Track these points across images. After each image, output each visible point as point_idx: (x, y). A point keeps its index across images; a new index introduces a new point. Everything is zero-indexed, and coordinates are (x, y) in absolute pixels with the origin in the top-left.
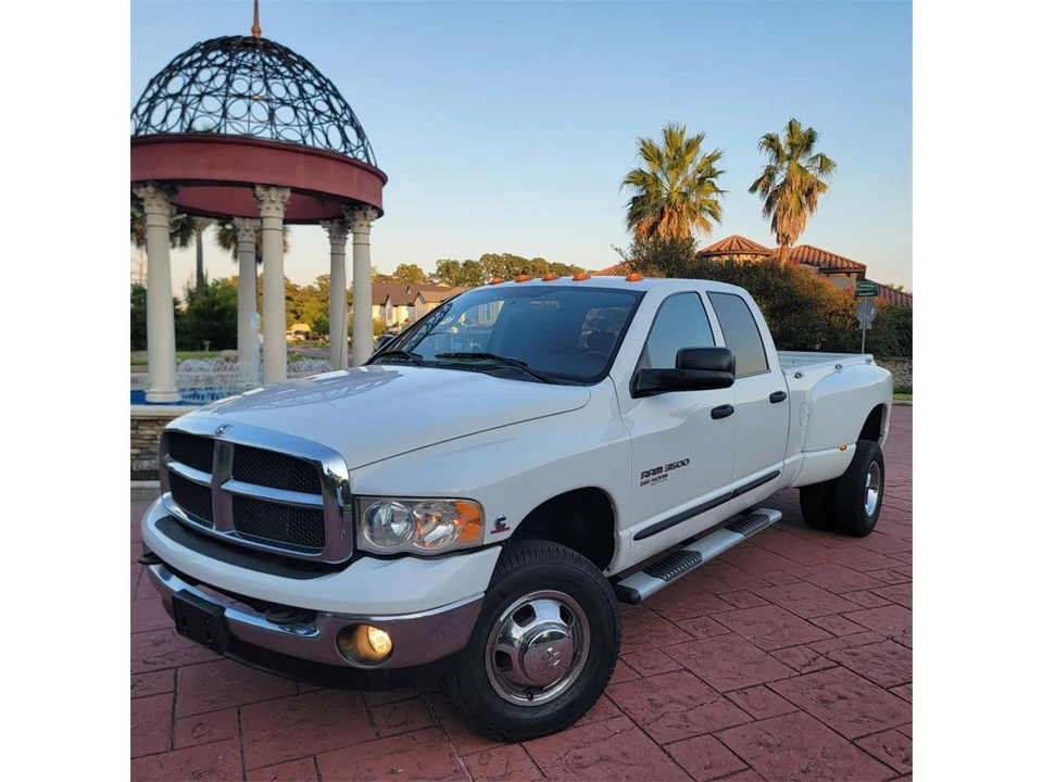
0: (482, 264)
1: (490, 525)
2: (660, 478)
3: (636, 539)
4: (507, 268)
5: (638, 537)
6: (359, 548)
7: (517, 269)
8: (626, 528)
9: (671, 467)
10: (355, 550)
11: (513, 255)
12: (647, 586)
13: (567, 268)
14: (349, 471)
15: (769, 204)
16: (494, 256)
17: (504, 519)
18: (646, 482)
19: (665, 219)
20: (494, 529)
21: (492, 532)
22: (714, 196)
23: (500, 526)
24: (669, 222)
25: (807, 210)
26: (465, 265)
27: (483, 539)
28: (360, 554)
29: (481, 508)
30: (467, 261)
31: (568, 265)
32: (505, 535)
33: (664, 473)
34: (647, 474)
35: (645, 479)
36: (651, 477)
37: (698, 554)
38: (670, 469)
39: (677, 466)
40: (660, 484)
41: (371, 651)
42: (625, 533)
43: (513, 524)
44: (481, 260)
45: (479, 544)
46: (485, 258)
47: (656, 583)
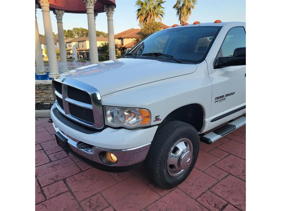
0: (73, 31)
1: (153, 118)
2: (222, 99)
3: (211, 121)
4: (82, 32)
5: (212, 121)
6: (106, 124)
7: (84, 32)
8: (208, 118)
9: (227, 95)
10: (105, 125)
11: (83, 28)
12: (214, 138)
13: (100, 32)
14: (101, 96)
15: (178, 12)
16: (77, 28)
17: (159, 116)
18: (217, 101)
19: (149, 17)
20: (155, 120)
21: (154, 121)
22: (161, 9)
23: (157, 119)
24: (151, 17)
25: (189, 14)
26: (68, 31)
27: (150, 124)
28: (106, 127)
29: (149, 112)
30: (68, 30)
31: (100, 31)
32: (159, 122)
33: (224, 98)
34: (218, 98)
35: (217, 100)
36: (219, 99)
37: (235, 126)
38: (227, 96)
39: (230, 95)
40: (223, 102)
41: (111, 160)
42: (207, 120)
43: (162, 118)
44: (73, 30)
45: (149, 125)
46: (74, 29)
47: (218, 137)
